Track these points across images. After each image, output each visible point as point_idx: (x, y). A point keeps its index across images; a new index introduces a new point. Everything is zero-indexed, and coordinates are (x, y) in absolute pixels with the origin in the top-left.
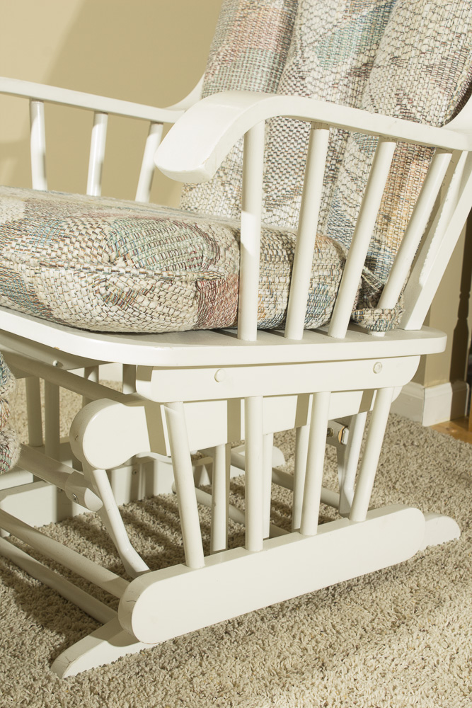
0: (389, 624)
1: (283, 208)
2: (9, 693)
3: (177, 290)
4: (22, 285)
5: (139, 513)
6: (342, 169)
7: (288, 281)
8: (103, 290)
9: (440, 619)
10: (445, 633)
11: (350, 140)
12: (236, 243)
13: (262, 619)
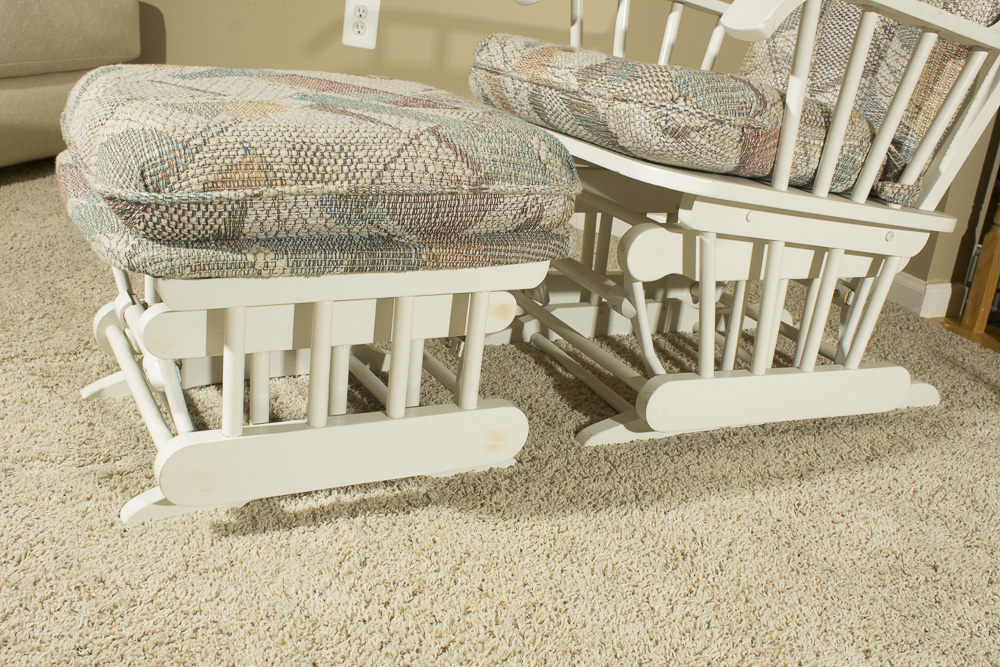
0: (864, 457)
1: (825, 94)
2: (540, 448)
3: (725, 132)
4: (596, 116)
5: (662, 342)
6: (883, 63)
7: (822, 144)
8: (663, 123)
9: (911, 461)
10: (913, 472)
11: (894, 39)
12: (781, 103)
13: (755, 434)
